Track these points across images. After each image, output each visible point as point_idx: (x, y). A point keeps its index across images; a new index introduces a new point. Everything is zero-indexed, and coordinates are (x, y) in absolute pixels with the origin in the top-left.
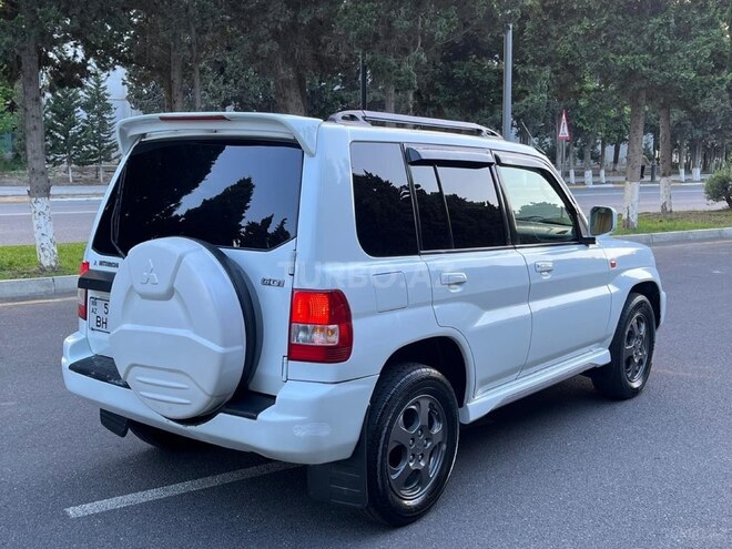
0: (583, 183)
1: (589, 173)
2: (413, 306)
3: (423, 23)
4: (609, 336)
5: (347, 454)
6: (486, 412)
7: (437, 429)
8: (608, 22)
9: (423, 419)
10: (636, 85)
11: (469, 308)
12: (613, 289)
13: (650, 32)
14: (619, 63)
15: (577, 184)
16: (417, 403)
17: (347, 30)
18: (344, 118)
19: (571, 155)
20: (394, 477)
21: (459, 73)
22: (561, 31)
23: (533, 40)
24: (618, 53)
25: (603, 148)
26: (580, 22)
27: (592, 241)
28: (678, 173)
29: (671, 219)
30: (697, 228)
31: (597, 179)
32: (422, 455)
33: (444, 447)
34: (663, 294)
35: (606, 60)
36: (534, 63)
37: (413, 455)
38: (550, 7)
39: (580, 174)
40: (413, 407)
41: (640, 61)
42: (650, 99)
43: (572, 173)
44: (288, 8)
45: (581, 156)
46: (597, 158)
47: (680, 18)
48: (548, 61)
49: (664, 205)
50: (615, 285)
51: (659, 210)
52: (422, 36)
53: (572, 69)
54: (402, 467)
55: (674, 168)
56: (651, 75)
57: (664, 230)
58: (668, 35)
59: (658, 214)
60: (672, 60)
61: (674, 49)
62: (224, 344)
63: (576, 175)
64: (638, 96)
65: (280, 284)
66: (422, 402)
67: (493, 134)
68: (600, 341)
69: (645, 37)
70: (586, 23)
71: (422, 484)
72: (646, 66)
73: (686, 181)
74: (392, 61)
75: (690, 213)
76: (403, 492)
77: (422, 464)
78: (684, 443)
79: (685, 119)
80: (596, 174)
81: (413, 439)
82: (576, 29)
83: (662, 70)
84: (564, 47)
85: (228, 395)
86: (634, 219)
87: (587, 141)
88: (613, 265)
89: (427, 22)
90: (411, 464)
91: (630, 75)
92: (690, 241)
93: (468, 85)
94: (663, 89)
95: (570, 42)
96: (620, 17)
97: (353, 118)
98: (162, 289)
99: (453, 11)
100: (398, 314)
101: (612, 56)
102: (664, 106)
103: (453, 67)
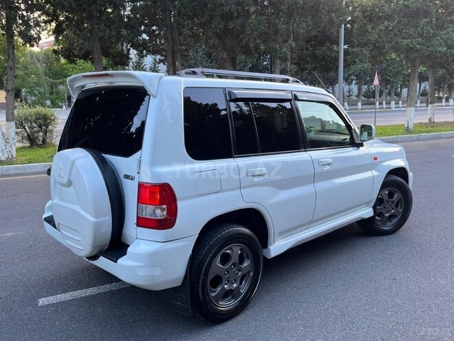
0: (390, 108)
1: (393, 103)
2: (225, 191)
3: (293, 26)
4: (372, 201)
5: (179, 283)
6: (284, 250)
7: (246, 264)
8: (399, 22)
9: (235, 259)
10: (413, 55)
11: (269, 190)
12: (375, 173)
13: (422, 26)
14: (404, 44)
15: (387, 108)
16: (231, 249)
17: (253, 31)
18: (186, 73)
19: (384, 94)
20: (213, 295)
21: (318, 52)
22: (373, 28)
23: (358, 34)
24: (404, 38)
25: (401, 90)
26: (383, 23)
27: (361, 145)
28: (441, 102)
29: (433, 127)
30: (446, 131)
31: (397, 106)
32: (235, 280)
33: (252, 274)
34: (410, 174)
35: (397, 43)
36: (358, 46)
37: (228, 281)
38: (368, 16)
39: (388, 103)
40: (228, 251)
41: (416, 42)
42: (423, 63)
43: (384, 103)
44: (222, 21)
45: (390, 94)
46: (398, 95)
47: (439, 19)
48: (366, 44)
49: (430, 119)
50: (377, 171)
51: (427, 121)
52: (294, 33)
53: (379, 48)
54: (219, 289)
55: (440, 99)
56: (422, 50)
57: (427, 132)
58: (432, 28)
59: (426, 124)
60: (434, 41)
61: (435, 35)
62: (96, 217)
63: (386, 104)
64: (415, 61)
65: (132, 179)
66: (233, 248)
67: (297, 82)
68: (368, 203)
69: (419, 29)
70: (386, 23)
71: (235, 297)
72: (419, 45)
73: (446, 106)
74: (277, 47)
75: (445, 123)
76: (221, 303)
77: (235, 285)
78: (414, 268)
79: (446, 74)
80: (397, 103)
81: (228, 271)
82: (381, 27)
83: (428, 47)
84: (374, 37)
85: (105, 245)
86: (411, 127)
87: (392, 86)
88: (375, 159)
89: (295, 25)
90: (226, 286)
91: (410, 50)
92: (441, 138)
93: (324, 59)
94: (429, 57)
95: (377, 34)
96: (405, 19)
97: (194, 73)
98: (65, 181)
99: (309, 19)
100: (213, 197)
101: (400, 40)
102: (431, 67)
103: (316, 50)
